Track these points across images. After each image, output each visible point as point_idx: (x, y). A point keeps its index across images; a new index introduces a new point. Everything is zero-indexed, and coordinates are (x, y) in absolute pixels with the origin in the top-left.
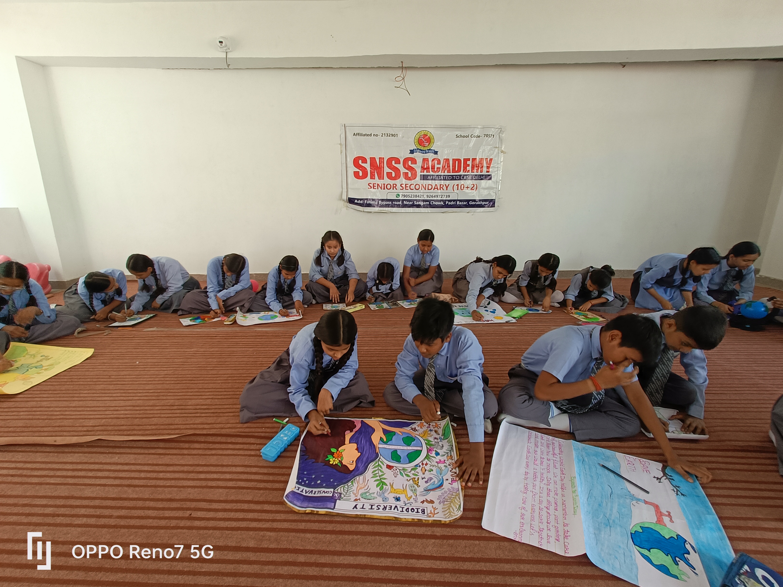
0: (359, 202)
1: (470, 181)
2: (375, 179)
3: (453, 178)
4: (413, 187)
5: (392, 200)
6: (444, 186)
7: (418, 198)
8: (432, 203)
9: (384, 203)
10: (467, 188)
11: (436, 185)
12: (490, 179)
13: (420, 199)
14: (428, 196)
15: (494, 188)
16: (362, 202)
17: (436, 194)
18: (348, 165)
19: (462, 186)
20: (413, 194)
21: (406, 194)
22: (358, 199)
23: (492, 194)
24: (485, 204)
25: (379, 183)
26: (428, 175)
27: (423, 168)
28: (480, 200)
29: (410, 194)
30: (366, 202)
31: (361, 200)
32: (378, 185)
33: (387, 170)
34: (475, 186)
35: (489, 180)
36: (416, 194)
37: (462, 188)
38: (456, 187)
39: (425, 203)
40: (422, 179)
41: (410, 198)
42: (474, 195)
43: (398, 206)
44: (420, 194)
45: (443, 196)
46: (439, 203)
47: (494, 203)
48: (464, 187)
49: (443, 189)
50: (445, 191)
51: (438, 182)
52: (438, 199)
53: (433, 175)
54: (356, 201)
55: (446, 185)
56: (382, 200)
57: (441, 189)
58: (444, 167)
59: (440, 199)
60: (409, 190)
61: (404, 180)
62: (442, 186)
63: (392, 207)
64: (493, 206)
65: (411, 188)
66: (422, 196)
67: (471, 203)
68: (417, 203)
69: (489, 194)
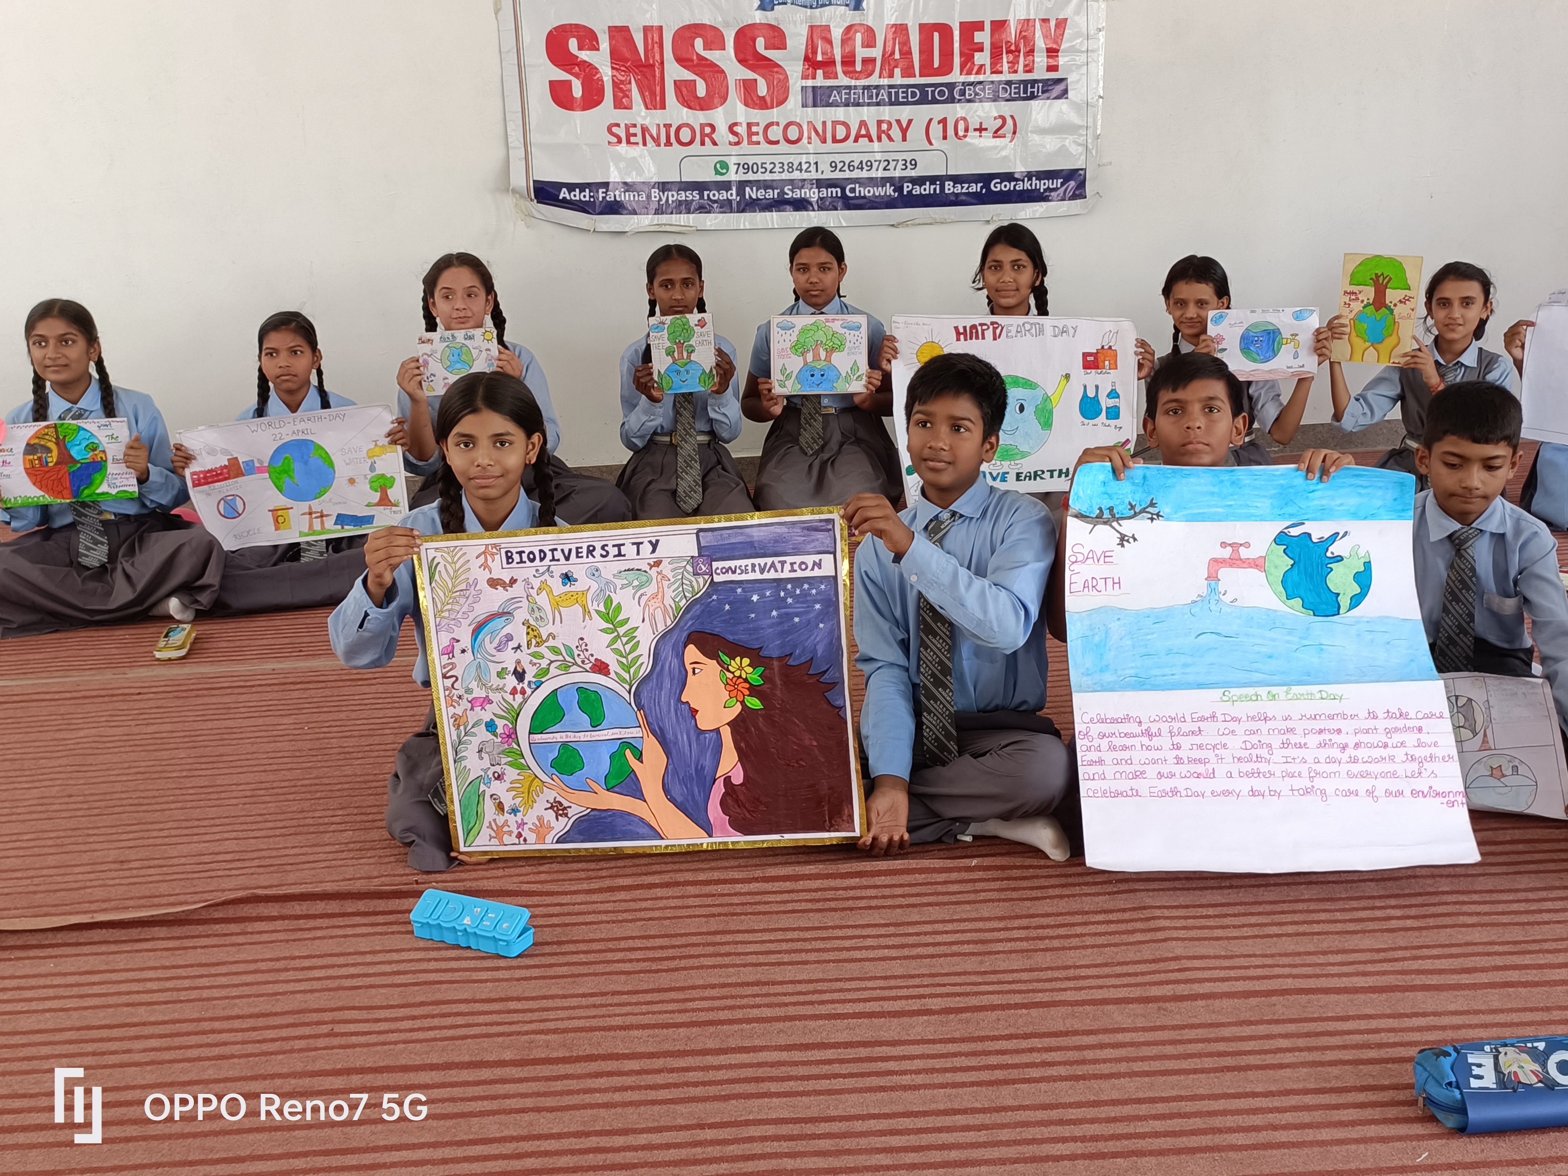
0: (576, 196)
1: (987, 105)
2: (630, 108)
3: (924, 97)
4: (775, 133)
5: (700, 187)
6: (895, 125)
7: (796, 175)
8: (853, 190)
9: (673, 196)
10: (981, 130)
11: (863, 124)
12: (1064, 94)
13: (805, 176)
14: (834, 166)
15: (1081, 127)
16: (586, 196)
17: (865, 158)
18: (528, 60)
19: (961, 126)
20: (777, 159)
21: (750, 161)
22: (571, 187)
23: (1075, 150)
24: (1048, 189)
25: (647, 122)
26: (831, 88)
27: (811, 63)
28: (1030, 175)
29: (768, 159)
30: (601, 195)
31: (582, 187)
32: (644, 130)
33: (674, 72)
34: (1010, 122)
35: (1058, 98)
36: (791, 159)
37: (961, 133)
38: (936, 130)
39: (824, 192)
40: (810, 101)
41: (768, 177)
42: (1006, 157)
43: (726, 206)
44: (804, 158)
45: (893, 164)
46: (879, 191)
47: (1082, 185)
48: (966, 130)
49: (890, 139)
50: (898, 144)
51: (869, 114)
52: (873, 174)
53: (849, 87)
54: (564, 194)
55: (898, 122)
56: (664, 187)
57: (884, 136)
58: (887, 58)
59: (880, 174)
60: (765, 147)
61: (740, 107)
62: (884, 127)
63: (702, 209)
64: (1079, 193)
65: (772, 137)
66: (813, 168)
67: (996, 186)
68: (797, 194)
69: (1063, 151)
